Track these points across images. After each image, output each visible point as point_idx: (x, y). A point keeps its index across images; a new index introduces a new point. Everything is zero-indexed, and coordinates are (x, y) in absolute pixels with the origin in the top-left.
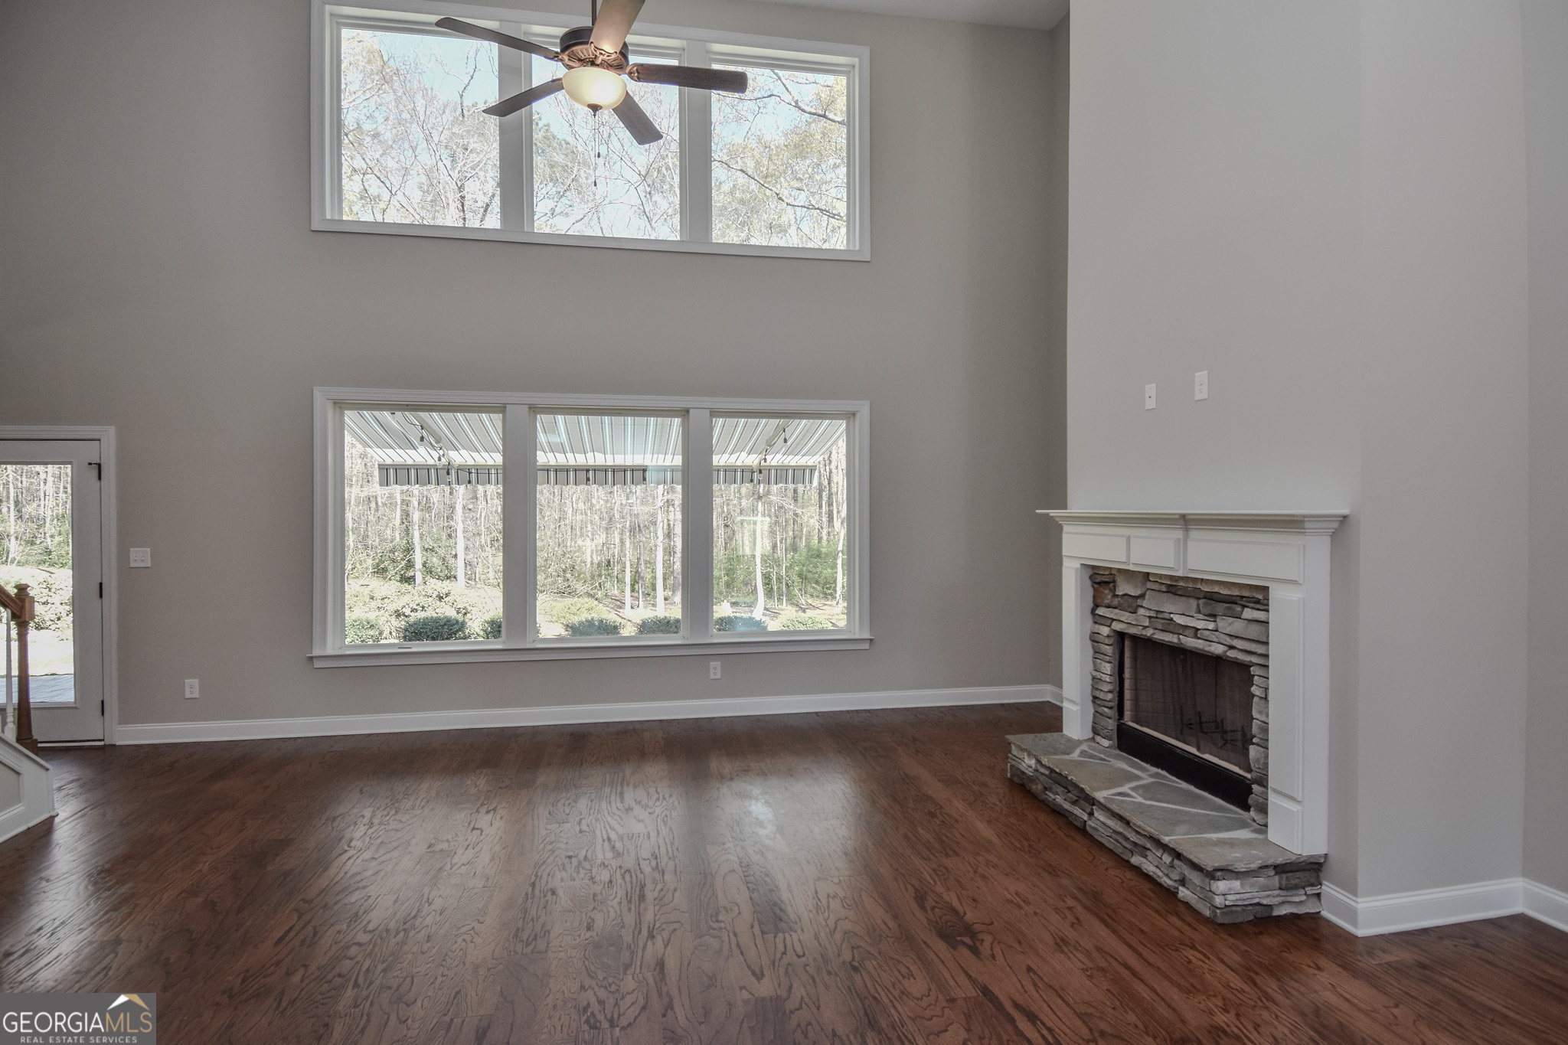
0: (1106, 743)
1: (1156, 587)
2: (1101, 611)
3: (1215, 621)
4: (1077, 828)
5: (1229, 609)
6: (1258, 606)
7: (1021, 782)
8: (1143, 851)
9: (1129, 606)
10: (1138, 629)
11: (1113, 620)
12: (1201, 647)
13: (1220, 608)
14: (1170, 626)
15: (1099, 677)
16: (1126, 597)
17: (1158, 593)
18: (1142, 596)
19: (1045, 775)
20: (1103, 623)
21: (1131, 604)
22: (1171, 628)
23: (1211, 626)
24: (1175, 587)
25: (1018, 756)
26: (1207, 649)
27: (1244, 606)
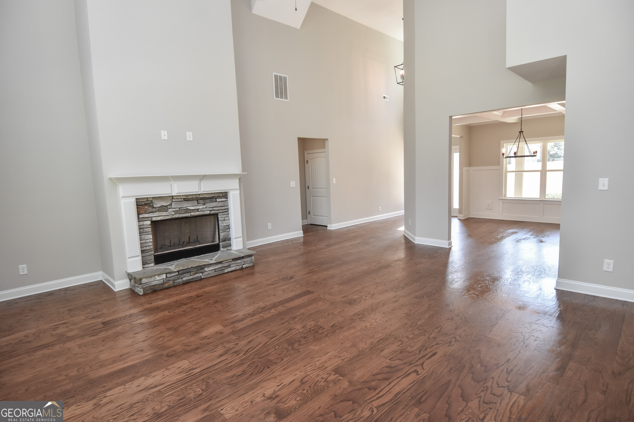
0: (153, 264)
1: (177, 200)
2: (141, 216)
3: (205, 205)
4: (200, 280)
5: (211, 200)
6: (220, 198)
7: (153, 290)
8: (229, 266)
9: (165, 209)
10: (170, 217)
11: (152, 217)
12: (202, 213)
13: (208, 201)
14: (188, 211)
15: (145, 242)
16: (162, 207)
17: (179, 202)
18: (171, 205)
19: (176, 275)
20: (146, 220)
21: (164, 208)
22: (187, 212)
23: (205, 207)
24: (187, 199)
25: (150, 281)
26: (204, 213)
27: (216, 199)
